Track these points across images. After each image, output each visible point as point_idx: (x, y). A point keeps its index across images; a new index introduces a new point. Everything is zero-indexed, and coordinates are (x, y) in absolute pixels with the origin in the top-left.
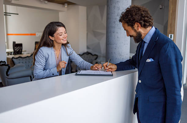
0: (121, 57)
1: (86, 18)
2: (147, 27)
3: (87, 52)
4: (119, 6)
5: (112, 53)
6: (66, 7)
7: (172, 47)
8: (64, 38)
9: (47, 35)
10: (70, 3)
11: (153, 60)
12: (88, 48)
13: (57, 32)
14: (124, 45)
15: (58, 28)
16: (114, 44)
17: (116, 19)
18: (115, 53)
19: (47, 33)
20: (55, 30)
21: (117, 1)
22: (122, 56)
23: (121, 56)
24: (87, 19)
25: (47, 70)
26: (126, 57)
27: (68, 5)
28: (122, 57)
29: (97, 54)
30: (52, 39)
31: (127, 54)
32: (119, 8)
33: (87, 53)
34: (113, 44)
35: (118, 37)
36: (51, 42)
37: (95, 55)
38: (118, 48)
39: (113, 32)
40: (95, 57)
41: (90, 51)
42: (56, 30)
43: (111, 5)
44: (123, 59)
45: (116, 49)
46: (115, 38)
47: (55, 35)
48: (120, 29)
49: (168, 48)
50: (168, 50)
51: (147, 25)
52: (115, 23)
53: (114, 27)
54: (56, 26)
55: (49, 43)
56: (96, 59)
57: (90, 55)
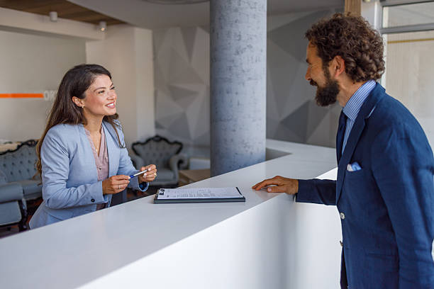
0: (247, 151)
1: (151, 56)
2: (358, 81)
3: (157, 136)
4: (240, 32)
5: (226, 140)
6: (103, 29)
7: (401, 139)
8: (109, 102)
9: (69, 95)
10: (111, 22)
11: (359, 168)
12: (158, 126)
13: (94, 86)
14: (254, 121)
15: (94, 76)
16: (231, 119)
17: (233, 61)
18: (232, 140)
19: (69, 90)
20: (86, 81)
21: (235, 20)
22: (249, 148)
23: (247, 149)
24: (155, 59)
25: (79, 189)
26: (258, 149)
27: (108, 25)
28: (250, 150)
29: (179, 140)
30: (81, 105)
31: (260, 143)
32: (240, 35)
33: (157, 139)
34: (228, 120)
35: (239, 104)
36: (79, 112)
37: (176, 143)
38: (241, 129)
39: (228, 93)
40: (176, 147)
41: (163, 133)
42: (89, 81)
43: (222, 28)
44: (251, 153)
45: (234, 131)
46: (231, 106)
47: (87, 93)
48: (243, 84)
49: (390, 141)
50: (389, 144)
51: (360, 75)
52: (230, 69)
53: (230, 80)
54: (91, 73)
55: (74, 114)
56: (178, 152)
57: (163, 142)
